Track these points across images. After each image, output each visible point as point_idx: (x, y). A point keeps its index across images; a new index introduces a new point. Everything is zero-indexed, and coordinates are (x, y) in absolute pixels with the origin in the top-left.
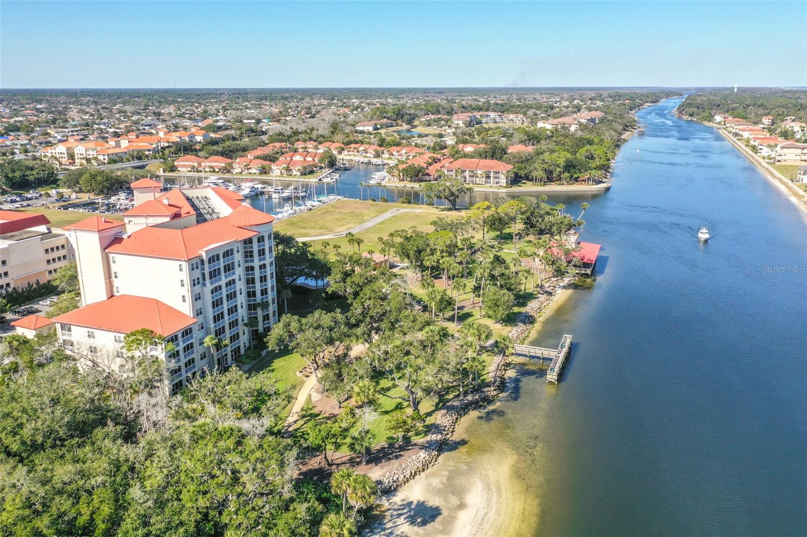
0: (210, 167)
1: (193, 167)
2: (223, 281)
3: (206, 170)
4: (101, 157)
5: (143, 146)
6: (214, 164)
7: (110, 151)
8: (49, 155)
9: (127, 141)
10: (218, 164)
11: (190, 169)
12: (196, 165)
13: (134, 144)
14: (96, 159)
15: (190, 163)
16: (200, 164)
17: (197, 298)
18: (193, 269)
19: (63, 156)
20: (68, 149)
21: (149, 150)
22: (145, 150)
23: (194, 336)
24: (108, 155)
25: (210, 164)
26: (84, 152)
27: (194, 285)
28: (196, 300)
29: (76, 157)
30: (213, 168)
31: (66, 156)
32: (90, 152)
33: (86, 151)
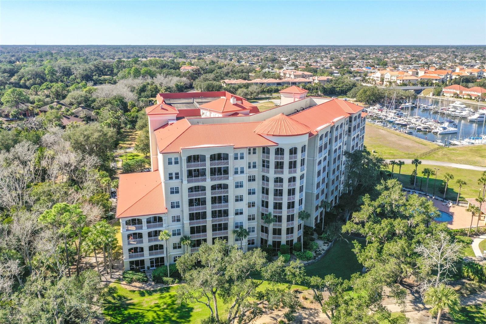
0: (468, 95)
1: (455, 94)
2: (208, 182)
3: (465, 97)
4: (398, 82)
5: (433, 76)
6: (473, 93)
7: (405, 78)
8: (371, 78)
9: (423, 72)
10: (476, 93)
11: (452, 95)
12: (458, 92)
13: (428, 75)
14: (395, 82)
15: (454, 91)
16: (461, 92)
17: (175, 191)
18: (170, 163)
19: (378, 79)
20: (382, 75)
21: (436, 80)
22: (433, 80)
23: (164, 226)
24: (403, 81)
25: (470, 93)
26: (389, 78)
27: (171, 178)
28: (172, 193)
29: (385, 80)
30: (470, 96)
31: (379, 79)
32: (393, 78)
33: (391, 77)
